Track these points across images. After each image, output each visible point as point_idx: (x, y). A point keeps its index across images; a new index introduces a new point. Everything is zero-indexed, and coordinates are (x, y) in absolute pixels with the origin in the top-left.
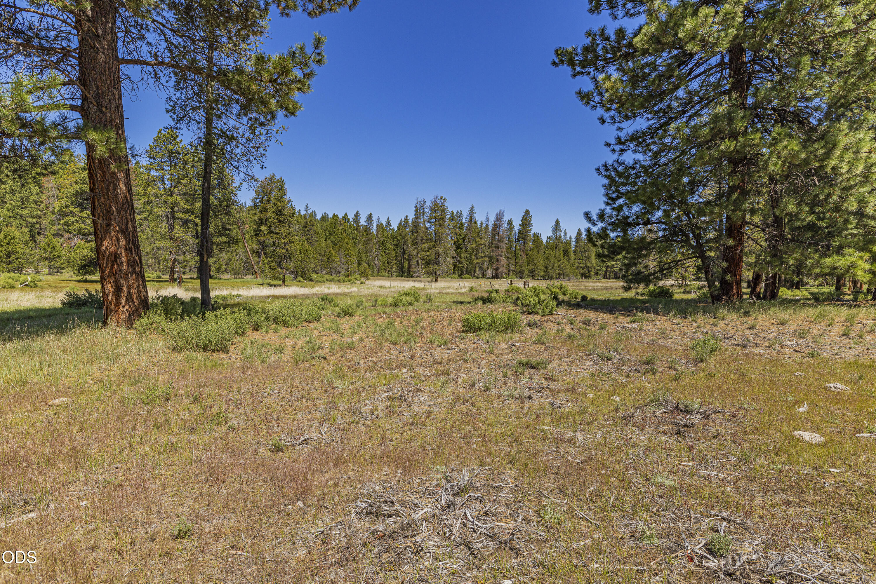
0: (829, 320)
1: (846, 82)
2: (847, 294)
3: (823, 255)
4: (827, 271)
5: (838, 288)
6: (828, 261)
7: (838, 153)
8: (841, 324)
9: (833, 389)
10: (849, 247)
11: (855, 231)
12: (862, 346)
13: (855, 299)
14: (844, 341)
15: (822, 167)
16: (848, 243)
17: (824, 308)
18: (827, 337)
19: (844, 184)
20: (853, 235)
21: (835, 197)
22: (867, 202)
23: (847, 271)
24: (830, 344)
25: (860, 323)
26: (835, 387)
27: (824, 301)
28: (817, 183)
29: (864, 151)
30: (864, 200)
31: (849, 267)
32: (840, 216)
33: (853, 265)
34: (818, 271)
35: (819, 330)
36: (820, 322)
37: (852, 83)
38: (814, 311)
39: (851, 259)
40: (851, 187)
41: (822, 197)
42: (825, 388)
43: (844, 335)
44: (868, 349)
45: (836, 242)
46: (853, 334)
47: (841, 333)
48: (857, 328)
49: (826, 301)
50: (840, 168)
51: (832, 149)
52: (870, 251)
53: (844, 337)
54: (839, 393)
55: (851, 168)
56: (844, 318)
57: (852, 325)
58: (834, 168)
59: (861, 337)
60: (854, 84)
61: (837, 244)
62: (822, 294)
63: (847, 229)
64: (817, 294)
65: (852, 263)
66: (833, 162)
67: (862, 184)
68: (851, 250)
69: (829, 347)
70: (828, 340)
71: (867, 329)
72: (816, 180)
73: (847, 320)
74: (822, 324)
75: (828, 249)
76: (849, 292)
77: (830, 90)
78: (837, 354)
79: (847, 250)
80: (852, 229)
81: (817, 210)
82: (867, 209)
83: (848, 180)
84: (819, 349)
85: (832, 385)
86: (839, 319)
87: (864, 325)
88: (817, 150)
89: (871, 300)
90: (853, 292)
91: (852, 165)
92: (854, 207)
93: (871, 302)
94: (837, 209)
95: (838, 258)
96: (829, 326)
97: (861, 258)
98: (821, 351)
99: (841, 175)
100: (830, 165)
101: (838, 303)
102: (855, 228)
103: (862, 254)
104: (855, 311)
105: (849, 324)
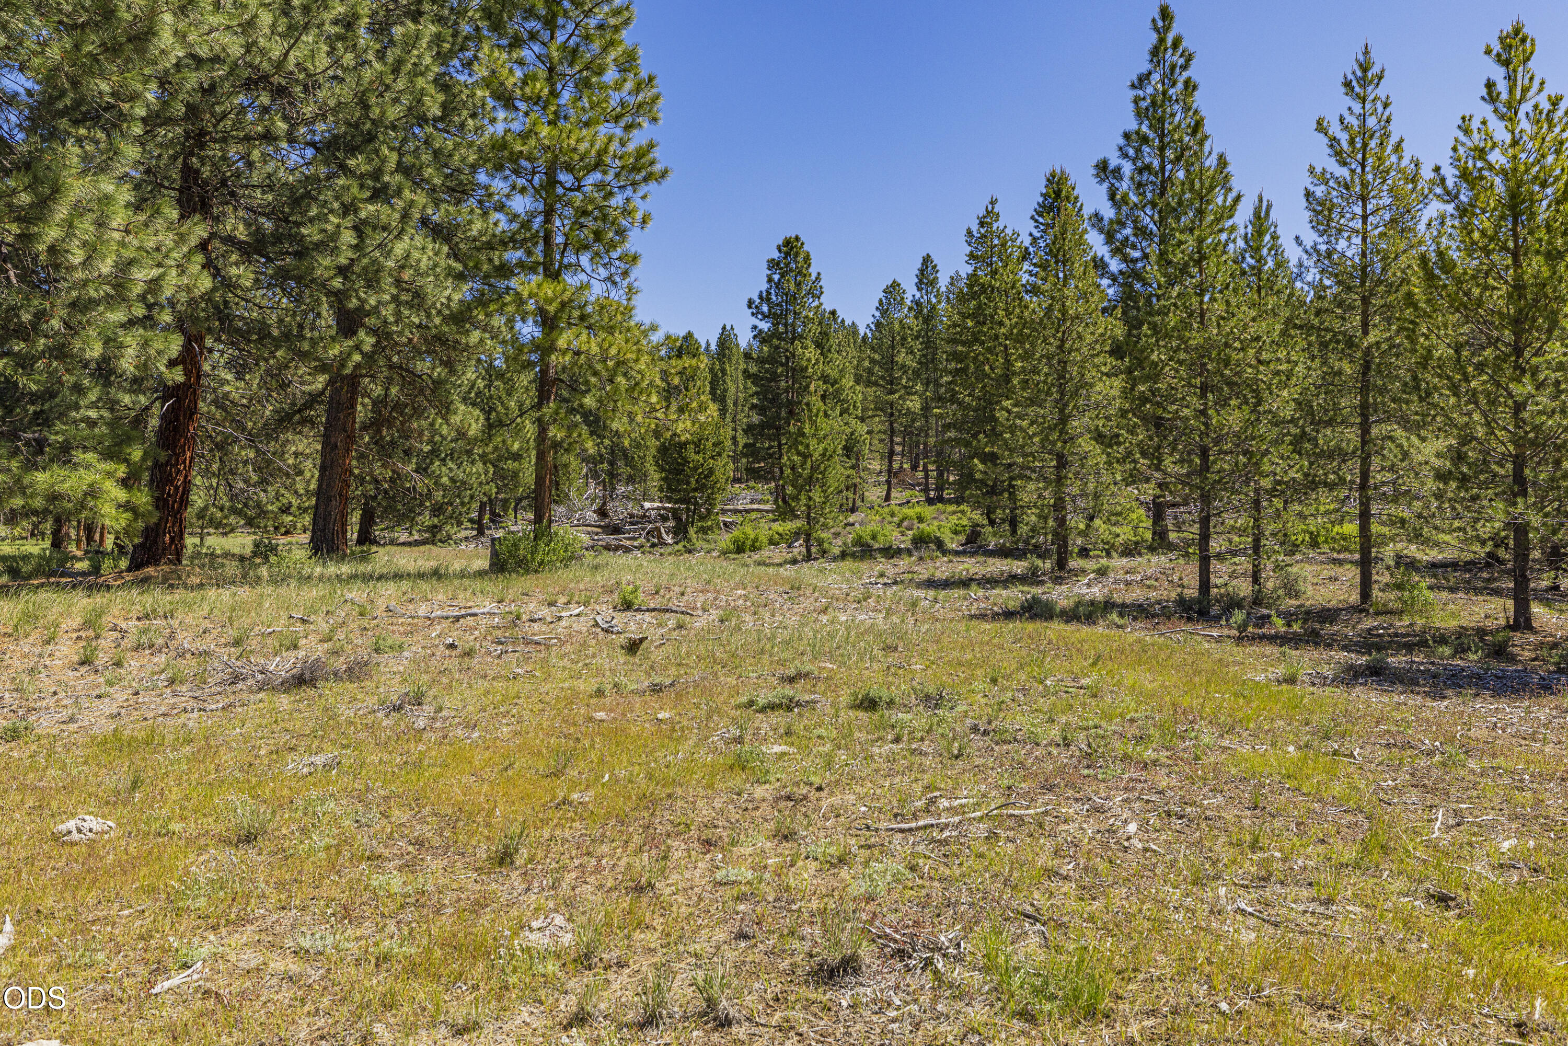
0: (45, 628)
1: (77, 47)
2: (75, 558)
3: (30, 466)
4: (38, 503)
5: (57, 543)
6: (41, 479)
7: (62, 212)
8: (74, 635)
9: (75, 836)
10: (85, 449)
11: (93, 414)
12: (124, 688)
13: (96, 570)
14: (82, 680)
15: (26, 238)
16: (84, 439)
17: (33, 597)
18: (45, 672)
19: (74, 294)
20: (92, 423)
21: (55, 323)
22: (121, 346)
23: (82, 505)
24: (55, 693)
25: (115, 628)
26: (79, 831)
27: (29, 577)
28: (14, 280)
29: (114, 224)
30: (115, 340)
31: (86, 494)
32: (67, 370)
33: (93, 492)
34: (18, 502)
35: (25, 656)
36: (27, 636)
37: (90, 53)
38: (12, 605)
39: (89, 477)
40: (92, 303)
41: (26, 317)
42: (56, 838)
43: (82, 663)
44: (137, 693)
45: (57, 433)
46: (102, 659)
47: (76, 659)
48: (107, 641)
49: (36, 577)
50: (67, 251)
51: (49, 198)
52: (126, 460)
53: (83, 669)
54: (91, 844)
55: (90, 257)
56: (79, 620)
57: (97, 637)
58: (52, 249)
59: (118, 664)
60: (94, 57)
61: (60, 438)
62: (26, 558)
63: (77, 407)
64: (14, 558)
65: (91, 485)
66: (53, 233)
67: (110, 301)
68: (90, 457)
69: (51, 702)
70: (48, 682)
71: (128, 643)
72: (11, 273)
73: (88, 624)
74: (31, 640)
75: (41, 452)
76: (79, 553)
77: (42, 52)
78: (72, 720)
79: (80, 456)
80: (88, 407)
81: (16, 348)
82: (123, 361)
83: (85, 283)
84: (30, 710)
85: (71, 824)
86: (69, 621)
87: (124, 633)
88: (14, 192)
89: (129, 570)
90: (87, 552)
91: (92, 251)
92: (95, 351)
93: (129, 577)
94: (60, 352)
95: (63, 473)
96: (48, 643)
97: (109, 474)
98: (33, 718)
99: (71, 268)
100: (45, 238)
101: (64, 580)
102: (93, 405)
103: (109, 466)
104: (99, 599)
105: (91, 633)
